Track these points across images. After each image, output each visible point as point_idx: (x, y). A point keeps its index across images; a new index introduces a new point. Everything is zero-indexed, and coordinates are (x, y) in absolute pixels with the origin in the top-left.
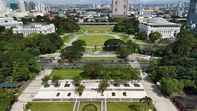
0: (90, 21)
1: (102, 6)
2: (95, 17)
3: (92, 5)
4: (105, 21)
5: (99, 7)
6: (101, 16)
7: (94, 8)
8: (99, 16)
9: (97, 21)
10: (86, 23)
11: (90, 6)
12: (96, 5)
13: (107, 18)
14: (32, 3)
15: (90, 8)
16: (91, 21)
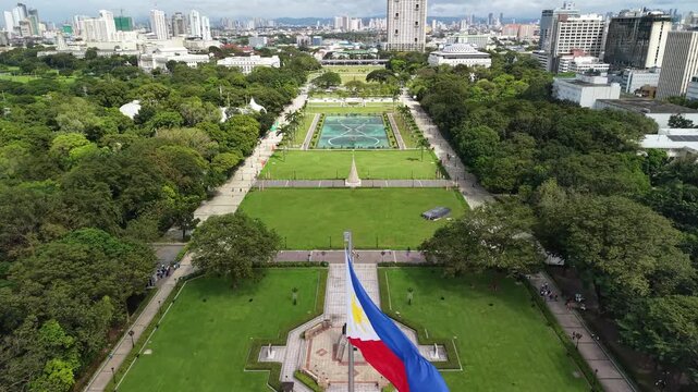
0: (337, 56)
1: (366, 22)
2: (346, 49)
3: (333, 21)
4: (370, 57)
5: (355, 26)
6: (361, 48)
7: (339, 31)
8: (358, 47)
9: (352, 57)
10: (329, 61)
11: (325, 21)
12: (345, 19)
13: (376, 51)
14: (179, 17)
15: (327, 29)
16: (340, 58)
